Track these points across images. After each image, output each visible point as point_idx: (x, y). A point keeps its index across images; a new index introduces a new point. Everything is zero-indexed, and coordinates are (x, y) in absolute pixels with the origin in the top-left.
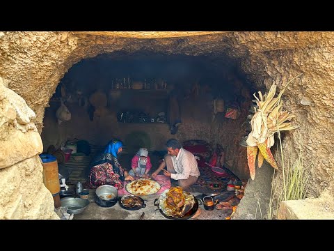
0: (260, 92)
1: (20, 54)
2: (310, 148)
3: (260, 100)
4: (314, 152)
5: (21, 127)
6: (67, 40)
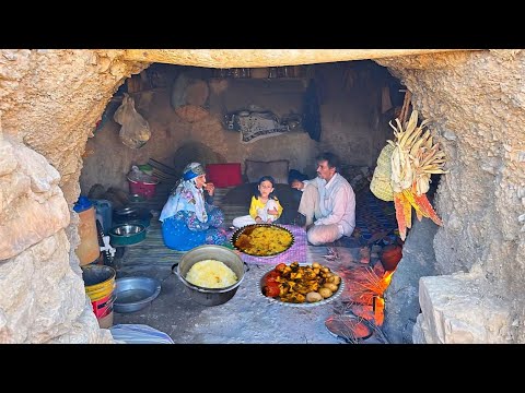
1: (41, 98)
2: (464, 198)
3: (399, 131)
4: (469, 203)
5: (38, 198)
6: (110, 70)
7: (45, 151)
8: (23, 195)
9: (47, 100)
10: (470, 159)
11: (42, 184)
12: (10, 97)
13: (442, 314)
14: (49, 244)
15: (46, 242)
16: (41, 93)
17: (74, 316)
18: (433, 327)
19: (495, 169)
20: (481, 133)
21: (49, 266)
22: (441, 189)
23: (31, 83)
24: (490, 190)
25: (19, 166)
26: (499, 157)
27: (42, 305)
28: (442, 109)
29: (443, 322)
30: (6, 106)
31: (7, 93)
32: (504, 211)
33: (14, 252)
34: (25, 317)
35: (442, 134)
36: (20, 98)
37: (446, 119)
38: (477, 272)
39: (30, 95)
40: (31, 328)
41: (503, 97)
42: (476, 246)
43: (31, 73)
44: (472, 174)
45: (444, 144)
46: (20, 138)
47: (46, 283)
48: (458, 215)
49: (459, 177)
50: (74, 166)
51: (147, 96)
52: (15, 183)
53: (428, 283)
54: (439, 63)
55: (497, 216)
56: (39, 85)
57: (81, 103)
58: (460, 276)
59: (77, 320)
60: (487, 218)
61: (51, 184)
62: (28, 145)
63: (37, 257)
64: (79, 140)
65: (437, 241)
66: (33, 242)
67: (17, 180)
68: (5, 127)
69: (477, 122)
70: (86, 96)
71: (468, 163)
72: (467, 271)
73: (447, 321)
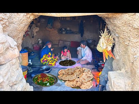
0: (102, 31)
2: (121, 51)
3: (102, 34)
4: (122, 53)
5: (11, 49)
6: (29, 17)
7: (13, 37)
8: (8, 48)
9: (14, 24)
10: (122, 41)
11: (12, 46)
12: (5, 24)
13: (114, 81)
14: (14, 61)
15: (13, 60)
16: (12, 23)
17: (20, 79)
18: (111, 84)
19: (128, 44)
20: (125, 34)
21: (14, 66)
22: (115, 49)
23: (10, 20)
24: (127, 49)
25: (7, 41)
26: (129, 41)
27: (12, 76)
28: (115, 28)
29: (114, 83)
30: (4, 26)
31: (4, 23)
32: (130, 55)
33: (5, 62)
34: (8, 79)
35: (115, 35)
36: (7, 24)
37: (116, 31)
38: (123, 71)
39: (10, 23)
40: (9, 81)
41: (131, 25)
42: (123, 64)
43: (10, 17)
44: (123, 45)
45: (116, 37)
46: (7, 34)
47: (13, 70)
48: (119, 56)
49: (119, 46)
50: (20, 41)
51: (39, 24)
52: (6, 45)
53: (110, 73)
54: (114, 16)
55: (129, 56)
56: (12, 21)
57: (22, 25)
58: (119, 71)
59: (21, 80)
60: (126, 56)
61: (15, 46)
62: (9, 36)
63: (11, 64)
64: (21, 35)
65: (113, 63)
66: (10, 60)
67: (6, 44)
68: (4, 31)
69: (124, 32)
70: (24, 24)
71: (121, 42)
72: (121, 70)
73: (115, 83)
